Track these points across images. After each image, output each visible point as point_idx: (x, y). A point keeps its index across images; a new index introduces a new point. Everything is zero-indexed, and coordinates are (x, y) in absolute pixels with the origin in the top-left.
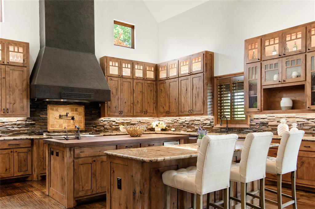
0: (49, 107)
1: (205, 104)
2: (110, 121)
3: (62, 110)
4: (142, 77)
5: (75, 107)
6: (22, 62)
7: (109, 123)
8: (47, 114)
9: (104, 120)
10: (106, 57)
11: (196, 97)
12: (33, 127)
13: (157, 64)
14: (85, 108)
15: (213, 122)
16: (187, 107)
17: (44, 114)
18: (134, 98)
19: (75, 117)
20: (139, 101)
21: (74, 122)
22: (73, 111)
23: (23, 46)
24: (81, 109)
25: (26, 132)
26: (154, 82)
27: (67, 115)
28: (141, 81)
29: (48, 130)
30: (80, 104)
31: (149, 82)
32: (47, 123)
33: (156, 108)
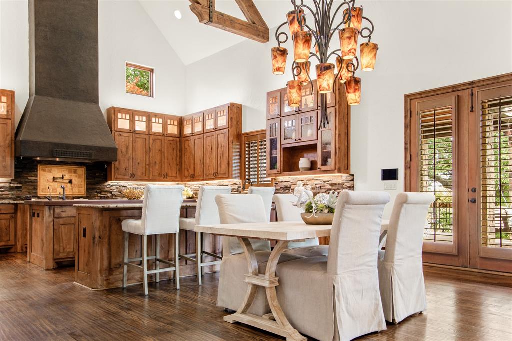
0: (40, 167)
1: (231, 165)
2: (120, 186)
3: (57, 172)
4: (161, 132)
5: (74, 168)
6: (6, 114)
7: (118, 188)
8: (37, 175)
9: (111, 184)
10: (114, 108)
11: (221, 157)
12: (19, 191)
13: (182, 117)
14: (87, 170)
15: (240, 187)
16: (213, 170)
17: (33, 176)
18: (151, 158)
19: (73, 181)
20: (158, 163)
21: (72, 187)
22: (71, 173)
23: (8, 94)
24: (82, 171)
25: (10, 196)
26: (178, 140)
27: (63, 178)
28: (160, 138)
29: (39, 196)
30: (80, 165)
31: (171, 139)
32: (37, 186)
33: (180, 171)
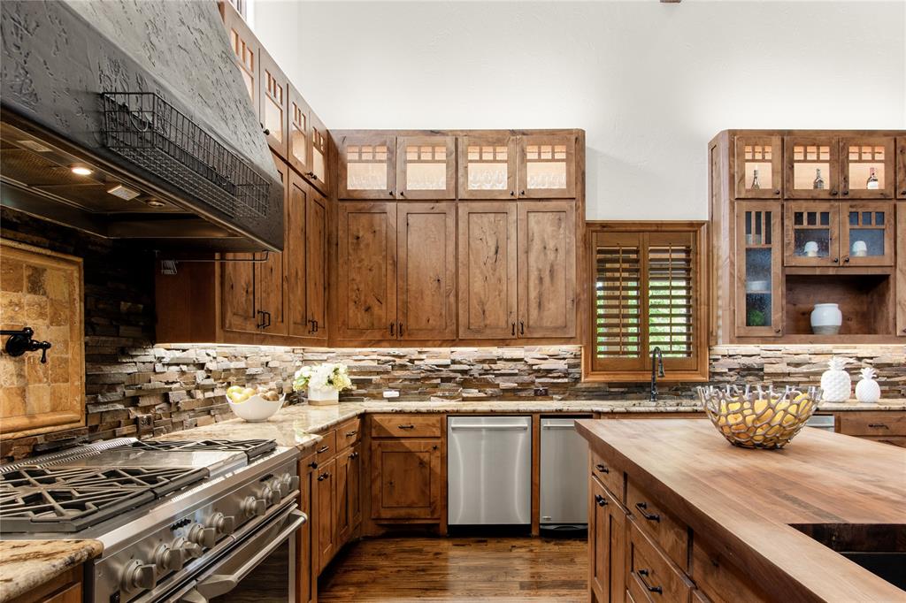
2: (188, 365)
4: (305, 165)
5: (31, 256)
7: (183, 373)
9: (169, 356)
11: (541, 279)
15: (578, 365)
16: (502, 313)
20: (300, 274)
21: (20, 375)
24: (67, 280)
31: (317, 194)
33: (329, 308)
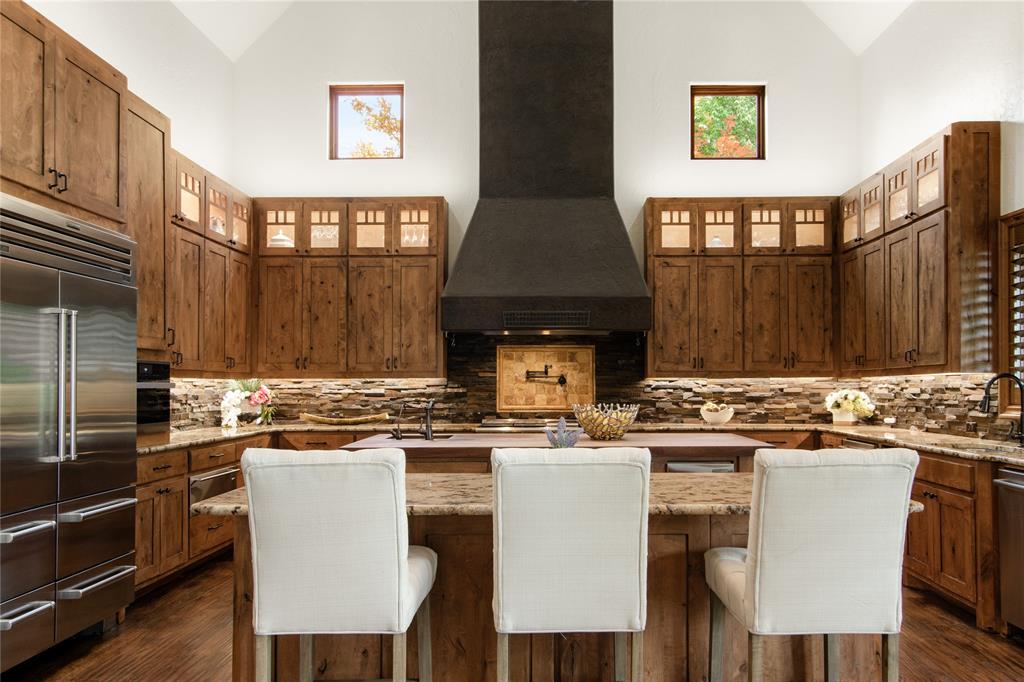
0: (501, 351)
2: (674, 389)
3: (534, 360)
4: (778, 245)
5: (569, 349)
6: (427, 245)
7: (670, 393)
8: (495, 368)
9: (654, 385)
11: (925, 301)
12: (461, 402)
13: (838, 198)
14: (598, 352)
16: (906, 341)
17: (487, 369)
18: (747, 315)
19: (568, 379)
21: (564, 391)
22: (564, 360)
23: (429, 205)
24: (586, 355)
25: (446, 413)
26: (828, 260)
27: (546, 372)
28: (774, 260)
29: (498, 411)
30: (581, 341)
31: (805, 260)
32: (495, 391)
33: (835, 345)
